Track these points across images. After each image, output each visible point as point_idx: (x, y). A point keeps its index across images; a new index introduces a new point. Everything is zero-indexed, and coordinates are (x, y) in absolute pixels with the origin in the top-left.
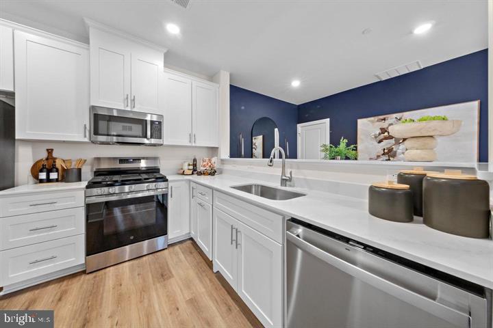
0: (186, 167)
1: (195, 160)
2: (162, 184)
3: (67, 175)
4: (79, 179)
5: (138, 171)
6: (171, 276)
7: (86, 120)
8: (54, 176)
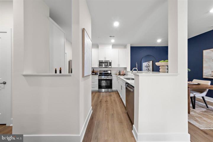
0: (117, 73)
1: (120, 71)
2: (111, 77)
3: (96, 74)
4: (97, 75)
5: (108, 73)
6: (112, 96)
7: (98, 63)
8: (94, 74)
